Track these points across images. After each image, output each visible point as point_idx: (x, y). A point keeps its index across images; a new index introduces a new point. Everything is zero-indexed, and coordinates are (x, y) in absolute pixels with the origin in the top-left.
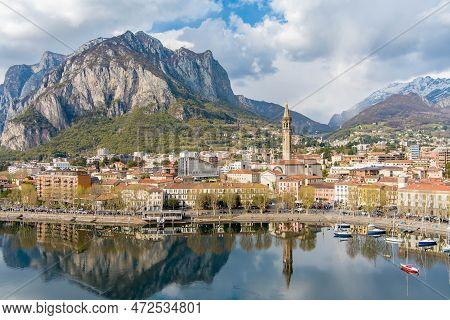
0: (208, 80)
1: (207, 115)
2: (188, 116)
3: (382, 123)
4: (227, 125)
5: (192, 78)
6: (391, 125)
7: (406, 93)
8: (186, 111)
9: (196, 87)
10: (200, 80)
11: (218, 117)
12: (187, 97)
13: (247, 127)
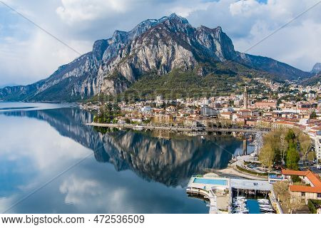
0: (218, 47)
1: (218, 72)
2: (205, 73)
4: (230, 78)
5: (208, 46)
8: (204, 70)
9: (211, 52)
10: (214, 47)
11: (225, 72)
12: (205, 61)
13: (244, 79)
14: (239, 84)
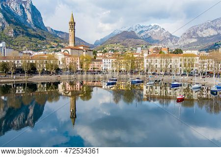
0: (29, 16)
1: (28, 35)
2: (16, 35)
3: (119, 44)
4: (40, 41)
5: (20, 14)
6: (123, 45)
7: (129, 31)
8: (15, 31)
9: (22, 20)
10: (25, 15)
11: (35, 36)
12: (16, 24)
13: (52, 43)
14: (48, 46)
